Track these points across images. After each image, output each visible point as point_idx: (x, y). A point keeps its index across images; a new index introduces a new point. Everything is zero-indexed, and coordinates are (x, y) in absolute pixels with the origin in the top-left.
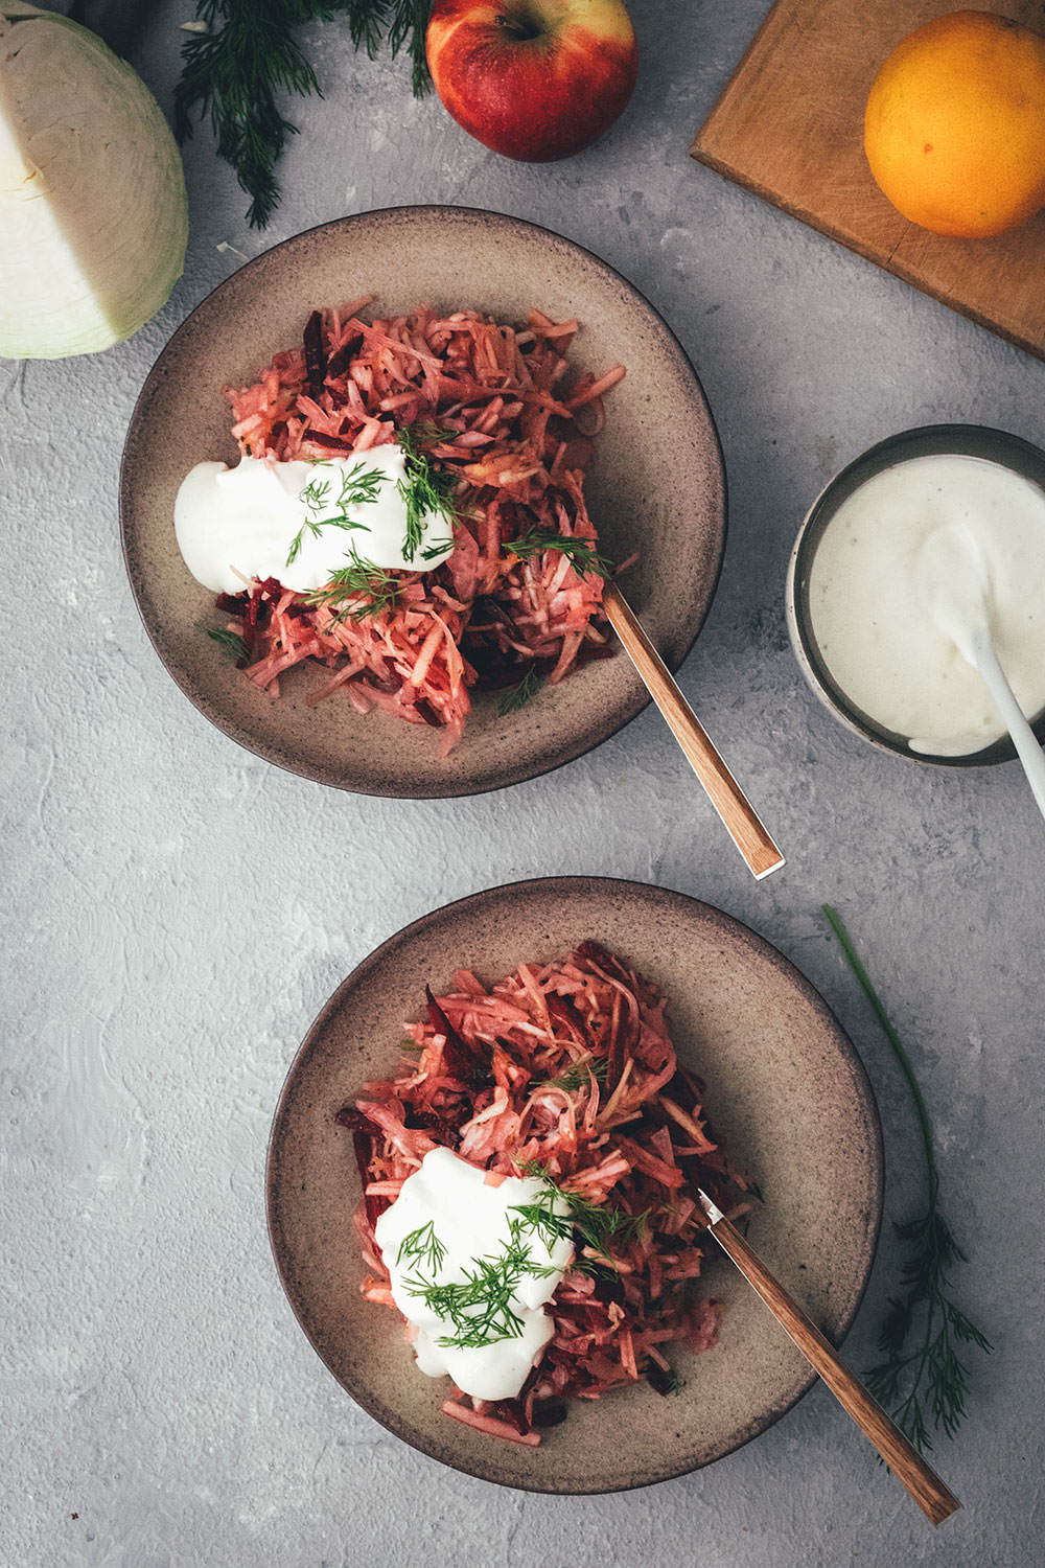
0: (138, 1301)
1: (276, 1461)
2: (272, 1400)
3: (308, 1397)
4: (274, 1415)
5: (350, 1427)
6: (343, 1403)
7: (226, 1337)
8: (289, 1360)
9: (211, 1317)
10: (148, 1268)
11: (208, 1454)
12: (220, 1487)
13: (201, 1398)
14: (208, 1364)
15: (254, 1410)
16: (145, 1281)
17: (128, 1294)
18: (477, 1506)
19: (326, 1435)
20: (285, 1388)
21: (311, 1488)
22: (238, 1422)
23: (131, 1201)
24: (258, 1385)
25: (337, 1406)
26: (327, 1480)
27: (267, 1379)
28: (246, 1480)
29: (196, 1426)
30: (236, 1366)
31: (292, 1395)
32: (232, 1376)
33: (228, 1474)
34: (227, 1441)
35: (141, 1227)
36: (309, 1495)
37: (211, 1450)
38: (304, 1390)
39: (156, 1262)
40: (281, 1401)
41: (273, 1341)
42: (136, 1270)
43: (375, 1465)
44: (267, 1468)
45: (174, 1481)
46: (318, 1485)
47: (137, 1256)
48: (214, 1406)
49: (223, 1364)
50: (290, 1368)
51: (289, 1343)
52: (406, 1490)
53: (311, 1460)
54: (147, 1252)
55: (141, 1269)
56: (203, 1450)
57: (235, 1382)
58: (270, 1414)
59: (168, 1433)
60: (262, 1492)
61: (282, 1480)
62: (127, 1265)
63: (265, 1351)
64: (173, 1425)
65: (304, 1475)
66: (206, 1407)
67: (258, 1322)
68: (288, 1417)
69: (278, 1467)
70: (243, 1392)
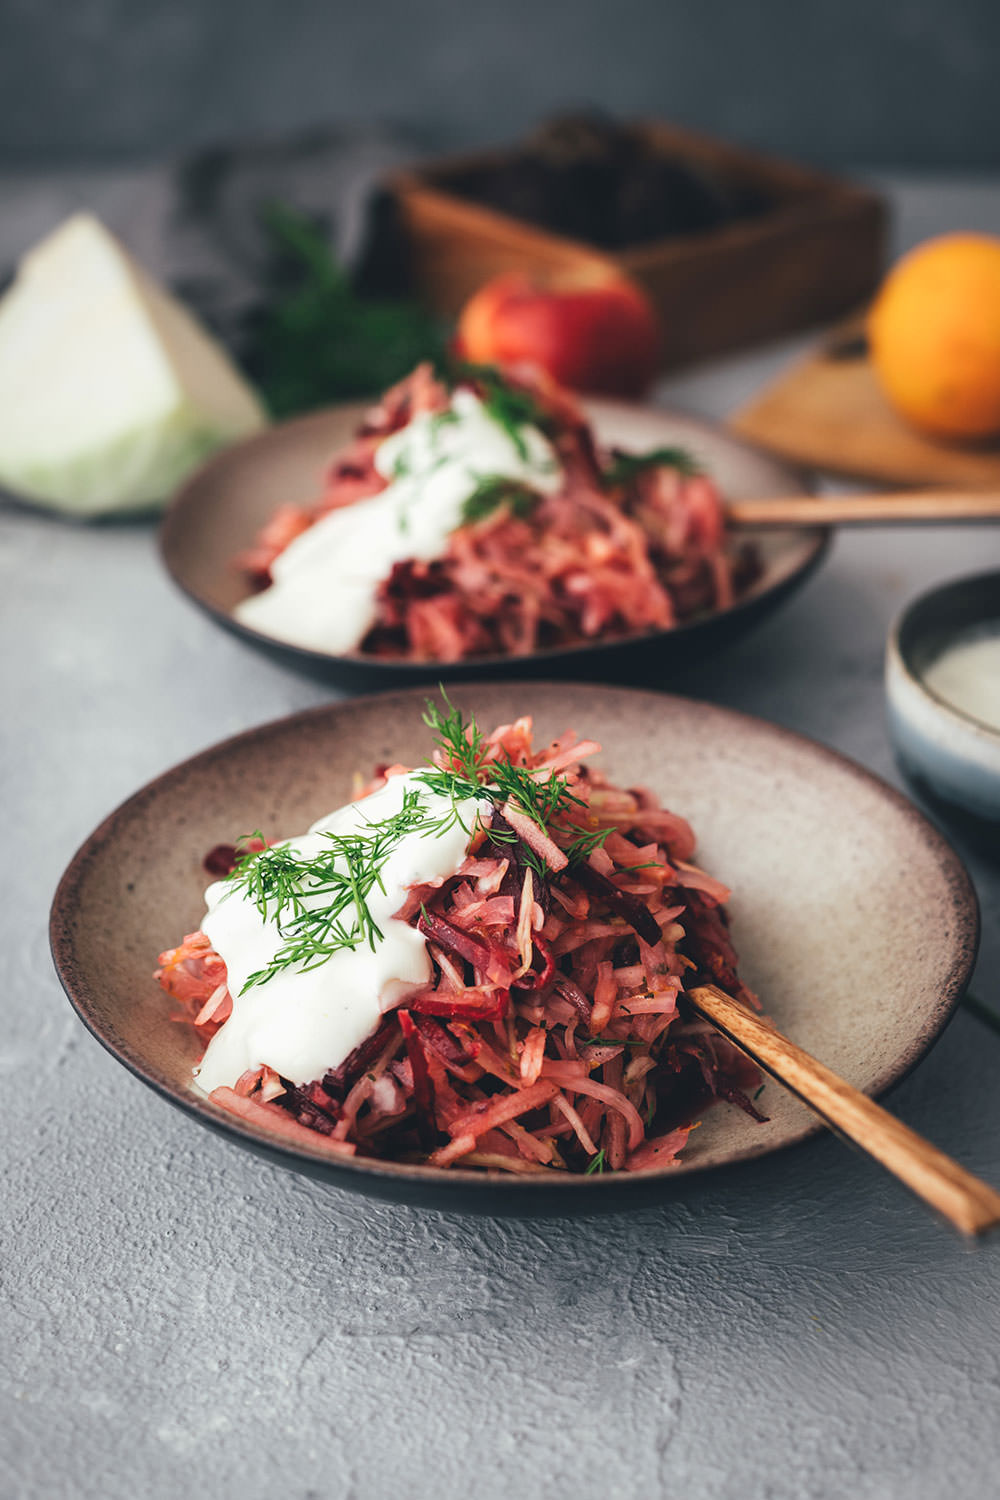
0: (27, 1180)
1: (233, 1358)
2: (232, 1284)
3: (295, 1279)
4: (234, 1300)
5: (365, 1314)
6: (355, 1286)
7: (164, 1215)
8: (268, 1238)
9: (143, 1195)
10: (49, 1146)
11: (113, 1352)
12: (127, 1393)
13: (111, 1284)
14: (130, 1245)
15: (202, 1297)
16: (43, 1158)
17: (13, 1174)
18: (598, 1408)
19: (322, 1324)
20: (256, 1269)
21: (293, 1391)
22: (171, 1311)
23: (39, 1081)
24: (211, 1268)
25: (343, 1289)
26: (322, 1380)
27: (226, 1261)
28: (175, 1384)
29: (98, 1318)
30: (176, 1245)
31: (268, 1279)
32: (167, 1257)
33: (145, 1377)
34: (148, 1335)
35: (48, 1105)
36: (287, 1402)
37: (119, 1348)
38: (288, 1271)
39: (66, 1140)
40: (249, 1285)
41: (243, 1218)
42: (31, 1147)
43: (409, 1360)
44: (215, 1367)
45: (45, 1387)
46: (306, 1389)
47: (36, 1132)
48: (130, 1292)
49: (154, 1244)
50: (266, 1247)
51: (268, 1220)
52: (464, 1391)
53: (295, 1357)
54: (53, 1129)
55: (39, 1145)
56: (105, 1346)
57: (172, 1264)
58: (228, 1300)
59: (48, 1326)
60: (203, 1398)
61: (241, 1381)
62: (18, 1143)
63: (227, 1229)
64: (57, 1317)
65: (281, 1376)
66: (119, 1295)
67: (218, 1198)
68: (257, 1305)
69: (234, 1366)
70: (184, 1276)
